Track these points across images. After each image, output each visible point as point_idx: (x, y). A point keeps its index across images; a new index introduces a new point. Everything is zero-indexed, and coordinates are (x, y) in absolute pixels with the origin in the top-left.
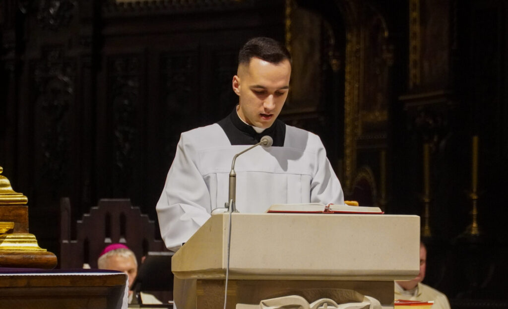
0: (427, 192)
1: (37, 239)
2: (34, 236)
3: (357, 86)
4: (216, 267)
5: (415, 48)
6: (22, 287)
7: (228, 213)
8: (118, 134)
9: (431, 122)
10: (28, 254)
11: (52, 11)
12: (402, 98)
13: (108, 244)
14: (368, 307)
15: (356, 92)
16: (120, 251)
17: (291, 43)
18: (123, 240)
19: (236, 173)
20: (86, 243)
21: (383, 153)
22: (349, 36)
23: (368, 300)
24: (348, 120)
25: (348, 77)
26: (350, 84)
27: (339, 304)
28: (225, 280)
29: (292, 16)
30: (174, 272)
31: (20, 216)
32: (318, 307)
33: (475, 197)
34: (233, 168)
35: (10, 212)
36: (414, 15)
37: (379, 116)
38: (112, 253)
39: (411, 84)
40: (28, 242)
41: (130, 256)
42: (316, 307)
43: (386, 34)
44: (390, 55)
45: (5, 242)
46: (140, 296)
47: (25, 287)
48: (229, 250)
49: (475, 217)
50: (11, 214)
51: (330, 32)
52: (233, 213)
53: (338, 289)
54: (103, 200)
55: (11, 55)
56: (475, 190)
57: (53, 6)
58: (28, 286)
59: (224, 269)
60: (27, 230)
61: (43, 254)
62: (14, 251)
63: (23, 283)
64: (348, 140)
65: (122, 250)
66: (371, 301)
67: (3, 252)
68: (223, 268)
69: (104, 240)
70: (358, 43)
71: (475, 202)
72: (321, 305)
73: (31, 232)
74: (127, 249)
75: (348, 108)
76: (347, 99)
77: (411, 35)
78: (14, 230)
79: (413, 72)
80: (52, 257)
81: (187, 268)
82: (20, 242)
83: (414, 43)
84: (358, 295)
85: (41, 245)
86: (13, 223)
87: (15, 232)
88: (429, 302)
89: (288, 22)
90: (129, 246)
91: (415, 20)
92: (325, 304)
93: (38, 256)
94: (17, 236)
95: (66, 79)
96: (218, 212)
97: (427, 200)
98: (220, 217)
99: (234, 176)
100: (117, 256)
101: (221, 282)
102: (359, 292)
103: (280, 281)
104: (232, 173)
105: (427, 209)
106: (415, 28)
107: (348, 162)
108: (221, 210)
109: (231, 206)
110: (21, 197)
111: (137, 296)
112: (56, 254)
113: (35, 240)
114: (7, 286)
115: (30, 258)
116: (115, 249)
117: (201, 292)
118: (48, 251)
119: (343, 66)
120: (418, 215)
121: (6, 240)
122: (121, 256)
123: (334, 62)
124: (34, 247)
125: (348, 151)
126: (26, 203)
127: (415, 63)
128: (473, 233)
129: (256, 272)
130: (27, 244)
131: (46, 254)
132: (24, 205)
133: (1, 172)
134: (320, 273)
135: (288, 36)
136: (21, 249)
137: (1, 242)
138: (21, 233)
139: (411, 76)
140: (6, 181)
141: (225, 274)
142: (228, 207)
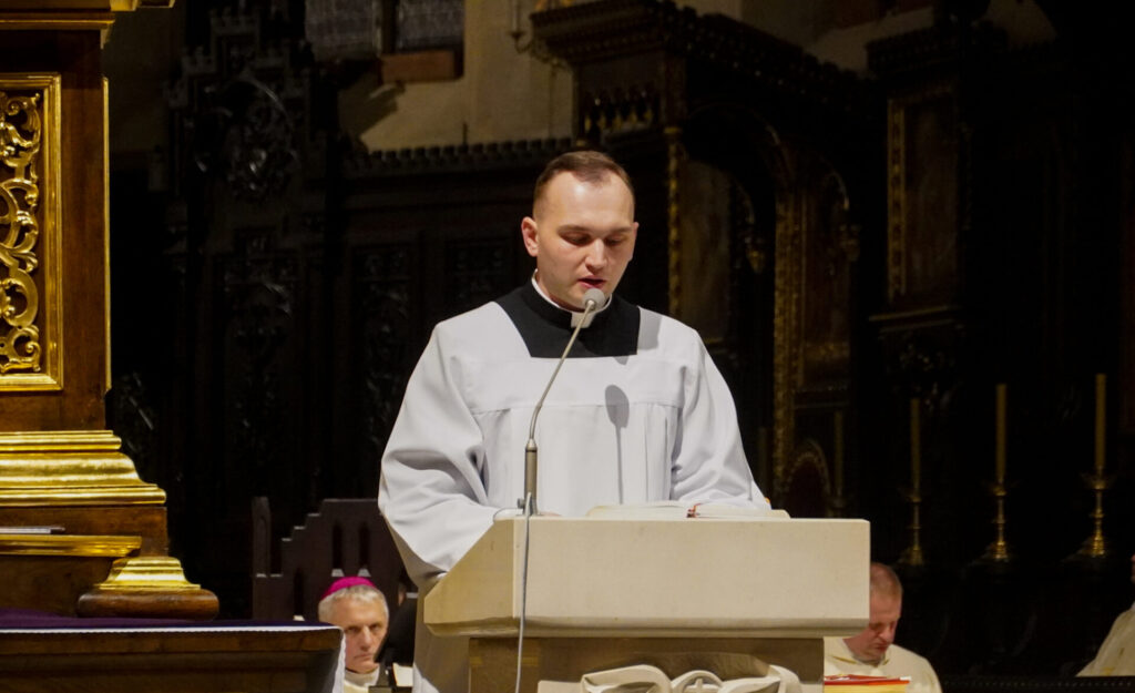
0: (917, 485)
1: (182, 566)
2: (177, 562)
3: (796, 297)
4: (502, 615)
5: (897, 229)
6: (151, 653)
7: (524, 518)
8: (371, 385)
9: (926, 360)
10: (165, 593)
11: (253, 167)
12: (874, 318)
13: (337, 579)
14: (776, 686)
15: (794, 308)
16: (357, 591)
17: (678, 223)
18: (364, 573)
19: (538, 446)
20: (299, 578)
21: (839, 417)
22: (780, 209)
23: (777, 673)
24: (779, 358)
25: (779, 282)
26: (783, 294)
27: (723, 680)
28: (517, 639)
29: (677, 175)
30: (430, 625)
31: (152, 525)
32: (686, 686)
33: (1001, 493)
34: (532, 437)
35: (134, 519)
36: (896, 170)
37: (834, 350)
38: (342, 594)
39: (891, 293)
40: (167, 572)
41: (374, 599)
42: (681, 688)
43: (846, 205)
44: (852, 242)
45: (126, 571)
46: (392, 674)
47: (156, 653)
48: (525, 583)
49: (1001, 529)
50: (136, 522)
51: (748, 203)
52: (531, 518)
53: (721, 654)
54: (326, 500)
55: (182, 246)
56: (1001, 480)
57: (256, 159)
58: (162, 651)
59: (516, 618)
60: (164, 551)
61: (194, 594)
62: (141, 589)
63: (153, 645)
64: (780, 395)
65: (361, 588)
66: (781, 675)
67: (121, 591)
68: (514, 616)
69: (331, 572)
70: (797, 221)
71: (1001, 502)
72: (692, 682)
73: (172, 554)
74: (369, 587)
75: (778, 337)
78: (142, 552)
79: (894, 271)
80: (210, 599)
81: (451, 617)
82: (152, 572)
83: (895, 220)
84: (759, 665)
85: (190, 577)
86: (139, 538)
87: (144, 555)
88: (902, 679)
89: (673, 185)
90: (376, 582)
91: (897, 179)
92: (699, 681)
93: (184, 598)
94: (146, 562)
95: (278, 288)
96: (506, 514)
97: (916, 499)
98: (509, 524)
99: (535, 451)
100: (350, 598)
101: (511, 642)
102: (759, 658)
103: (617, 639)
104: (531, 446)
105: (916, 514)
106: (897, 194)
107: (780, 432)
108: (511, 512)
109: (529, 504)
110: (153, 492)
111: (387, 672)
112: (216, 594)
113: (180, 568)
114: (124, 650)
115: (169, 602)
116: (349, 586)
117: (477, 661)
118: (203, 587)
119: (770, 263)
120: (866, 519)
121: (127, 568)
122: (358, 599)
123: (754, 255)
124: (176, 581)
125: (780, 414)
126: (162, 502)
127: (898, 254)
128: (998, 557)
129: (574, 623)
130: (164, 577)
131: (199, 594)
132: (159, 505)
133: (117, 447)
134: (690, 624)
135: (673, 209)
136: (154, 584)
137: (118, 572)
138: (153, 556)
139: (891, 278)
140: (128, 463)
141: (519, 627)
142: (523, 507)
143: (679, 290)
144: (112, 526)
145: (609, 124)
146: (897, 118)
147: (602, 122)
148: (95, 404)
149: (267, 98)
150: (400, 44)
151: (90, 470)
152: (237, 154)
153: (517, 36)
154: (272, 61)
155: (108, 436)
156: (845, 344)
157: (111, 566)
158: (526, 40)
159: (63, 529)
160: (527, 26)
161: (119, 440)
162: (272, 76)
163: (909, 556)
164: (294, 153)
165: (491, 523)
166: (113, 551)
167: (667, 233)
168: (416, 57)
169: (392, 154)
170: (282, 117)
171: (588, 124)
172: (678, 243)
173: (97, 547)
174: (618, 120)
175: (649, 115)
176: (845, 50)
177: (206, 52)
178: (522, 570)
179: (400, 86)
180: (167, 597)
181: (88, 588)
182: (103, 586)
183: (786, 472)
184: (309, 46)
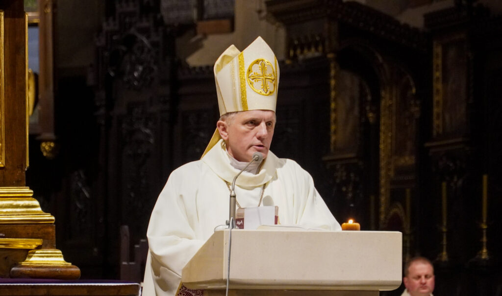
0: (445, 223)
1: (63, 254)
2: (60, 252)
3: (390, 135)
4: (218, 278)
5: (438, 102)
7: (229, 230)
9: (451, 165)
10: (54, 267)
11: (136, 74)
12: (427, 145)
15: (389, 141)
17: (335, 100)
19: (236, 194)
21: (408, 191)
22: (383, 93)
24: (383, 164)
25: (382, 128)
26: (384, 134)
28: (226, 290)
29: (335, 77)
31: (48, 233)
33: (485, 227)
34: (233, 189)
35: (39, 230)
36: (438, 74)
37: (408, 160)
39: (435, 133)
40: (55, 256)
43: (414, 91)
44: (417, 109)
45: (35, 256)
47: (45, 295)
48: (229, 262)
49: (485, 244)
50: (40, 232)
51: (368, 91)
52: (233, 230)
55: (102, 111)
56: (485, 221)
57: (137, 70)
59: (225, 280)
60: (54, 246)
61: (68, 267)
62: (42, 265)
64: (383, 181)
67: (32, 266)
68: (224, 278)
70: (391, 99)
71: (485, 231)
73: (58, 248)
75: (382, 154)
76: (382, 146)
77: (435, 92)
78: (43, 246)
79: (436, 122)
80: (76, 270)
82: (47, 256)
83: (437, 98)
85: (66, 259)
86: (42, 240)
87: (44, 248)
89: (333, 82)
91: (438, 79)
93: (63, 270)
94: (45, 252)
95: (148, 131)
96: (220, 228)
97: (444, 230)
98: (222, 232)
99: (235, 197)
103: (275, 290)
104: (233, 194)
105: (445, 237)
106: (438, 86)
107: (383, 199)
108: (223, 227)
109: (232, 223)
110: (49, 217)
112: (79, 268)
113: (61, 255)
118: (72, 264)
119: (378, 118)
120: (401, 231)
121: (35, 255)
123: (371, 115)
124: (60, 261)
125: (383, 190)
126: (53, 222)
127: (438, 115)
128: (483, 257)
129: (254, 282)
130: (54, 259)
131: (70, 267)
132: (51, 224)
133: (31, 195)
134: (312, 283)
135: (333, 94)
136: (49, 263)
137: (31, 257)
138: (48, 248)
139: (435, 126)
140: (36, 203)
141: (226, 284)
142: (229, 224)
143: (335, 132)
144: (28, 234)
145: (302, 52)
146: (438, 50)
147: (298, 51)
148: (20, 174)
149: (142, 41)
150: (205, 16)
151: (17, 206)
152: (128, 68)
153: (260, 12)
154: (145, 24)
155: (27, 190)
156: (413, 157)
157: (27, 254)
158: (264, 14)
159: (4, 235)
160: (264, 7)
161: (32, 191)
162: (145, 31)
163: (441, 257)
164: (155, 68)
165: (214, 232)
166: (29, 246)
167: (330, 105)
168: (212, 22)
169: (201, 68)
170: (149, 51)
171: (292, 53)
172: (335, 110)
173: (21, 244)
174: (306, 51)
175: (320, 48)
176: (414, 18)
177: (114, 20)
178: (228, 256)
179: (205, 36)
180: (54, 269)
181: (16, 264)
182: (23, 263)
183: (386, 218)
184: (162, 17)
